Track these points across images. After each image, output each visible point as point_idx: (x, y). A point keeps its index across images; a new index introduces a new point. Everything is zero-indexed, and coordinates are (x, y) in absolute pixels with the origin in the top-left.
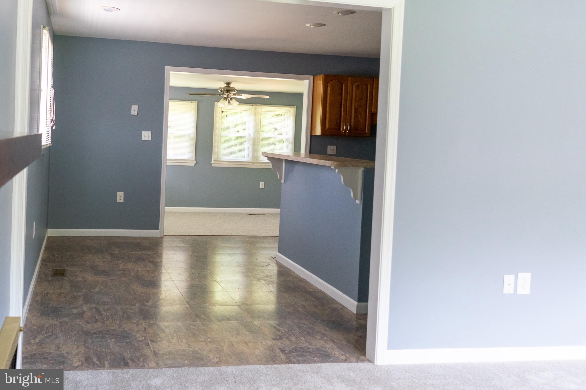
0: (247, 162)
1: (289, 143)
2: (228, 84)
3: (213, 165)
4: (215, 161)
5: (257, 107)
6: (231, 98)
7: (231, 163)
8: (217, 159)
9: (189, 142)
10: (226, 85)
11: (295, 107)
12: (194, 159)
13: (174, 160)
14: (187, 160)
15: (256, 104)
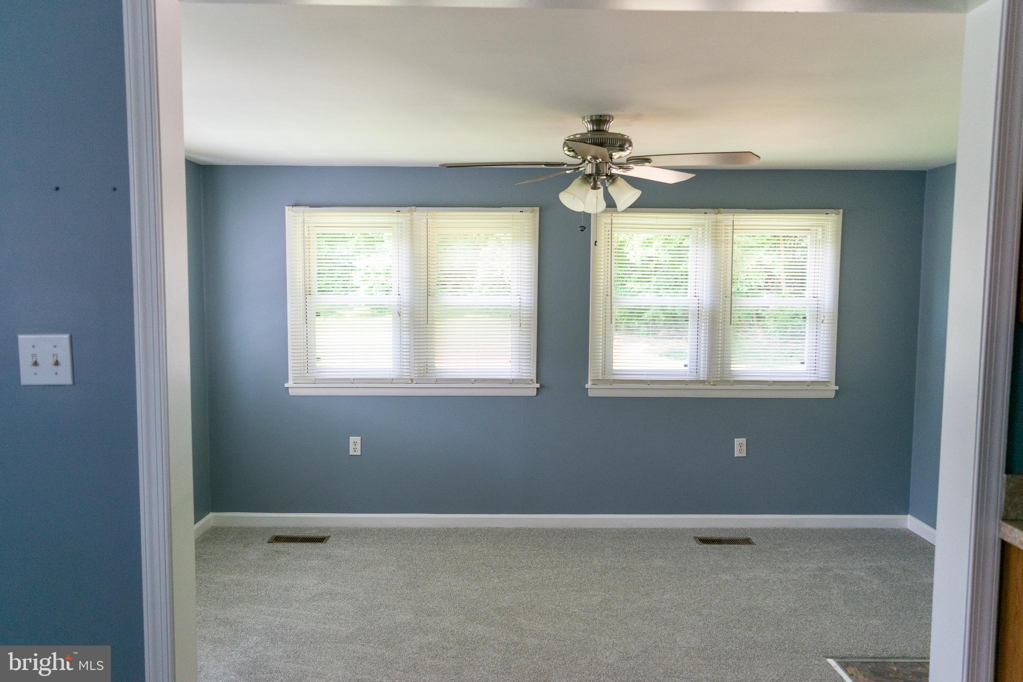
0: (691, 382)
1: (823, 322)
2: (600, 121)
3: (591, 394)
4: (596, 382)
5: (720, 217)
6: (612, 178)
7: (646, 386)
8: (604, 373)
9: (518, 333)
10: (590, 127)
11: (841, 211)
12: (534, 377)
13: (476, 380)
14: (513, 380)
15: (717, 208)
